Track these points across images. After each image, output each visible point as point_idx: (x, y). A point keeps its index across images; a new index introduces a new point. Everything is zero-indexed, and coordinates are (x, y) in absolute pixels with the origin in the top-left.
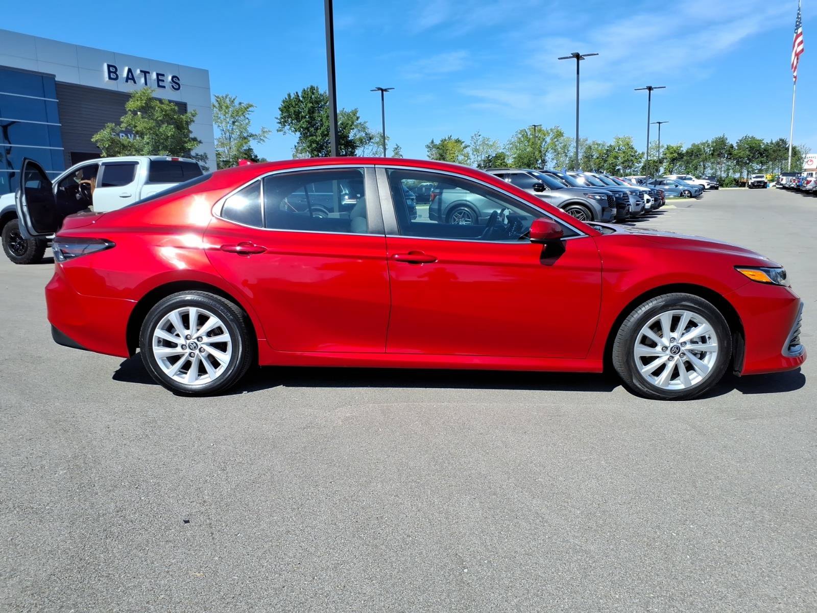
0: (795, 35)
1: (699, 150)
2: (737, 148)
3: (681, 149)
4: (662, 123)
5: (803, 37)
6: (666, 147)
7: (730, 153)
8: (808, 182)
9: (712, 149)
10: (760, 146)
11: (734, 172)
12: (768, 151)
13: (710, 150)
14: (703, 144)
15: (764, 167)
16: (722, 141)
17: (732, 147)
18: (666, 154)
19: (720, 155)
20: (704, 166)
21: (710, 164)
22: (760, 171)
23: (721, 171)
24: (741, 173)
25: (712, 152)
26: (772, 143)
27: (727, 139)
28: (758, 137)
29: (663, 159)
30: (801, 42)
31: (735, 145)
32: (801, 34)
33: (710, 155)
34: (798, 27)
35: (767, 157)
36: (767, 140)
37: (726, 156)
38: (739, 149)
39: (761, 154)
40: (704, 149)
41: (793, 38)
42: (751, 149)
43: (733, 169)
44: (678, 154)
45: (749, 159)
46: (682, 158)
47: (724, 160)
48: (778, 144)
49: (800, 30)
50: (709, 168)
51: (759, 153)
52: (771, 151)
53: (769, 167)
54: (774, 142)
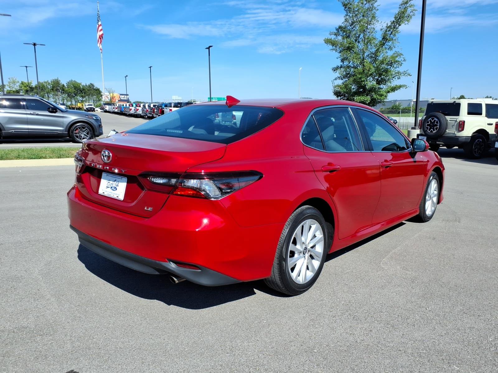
0: (98, 25)
1: (43, 86)
2: (67, 87)
3: (32, 84)
4: (28, 67)
5: (102, 27)
6: (21, 82)
7: (63, 90)
8: (131, 110)
9: (52, 86)
10: (80, 87)
11: (67, 101)
12: (85, 90)
13: (51, 87)
14: (45, 82)
15: (84, 99)
16: (57, 82)
17: (64, 86)
18: (21, 87)
19: (57, 90)
20: (48, 96)
21: (52, 95)
22: (82, 101)
23: (59, 100)
24: (71, 102)
25: (52, 88)
26: (86, 85)
27: (60, 81)
28: (78, 81)
29: (20, 90)
30: (101, 30)
31: (65, 85)
32: (101, 25)
33: (51, 90)
34: (98, 21)
35: (85, 93)
36: (83, 84)
37: (61, 91)
38: (68, 88)
39: (81, 92)
40: (47, 86)
41: (97, 27)
42: (75, 88)
43: (66, 99)
44: (30, 87)
45: (75, 94)
46: (33, 90)
47: (59, 93)
48: (89, 86)
49: (100, 23)
50: (51, 98)
51: (80, 91)
52: (86, 90)
53: (86, 99)
54: (87, 85)
